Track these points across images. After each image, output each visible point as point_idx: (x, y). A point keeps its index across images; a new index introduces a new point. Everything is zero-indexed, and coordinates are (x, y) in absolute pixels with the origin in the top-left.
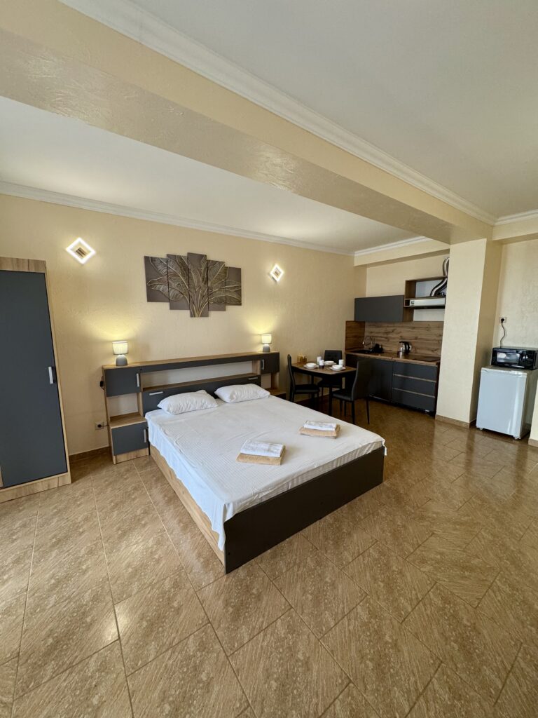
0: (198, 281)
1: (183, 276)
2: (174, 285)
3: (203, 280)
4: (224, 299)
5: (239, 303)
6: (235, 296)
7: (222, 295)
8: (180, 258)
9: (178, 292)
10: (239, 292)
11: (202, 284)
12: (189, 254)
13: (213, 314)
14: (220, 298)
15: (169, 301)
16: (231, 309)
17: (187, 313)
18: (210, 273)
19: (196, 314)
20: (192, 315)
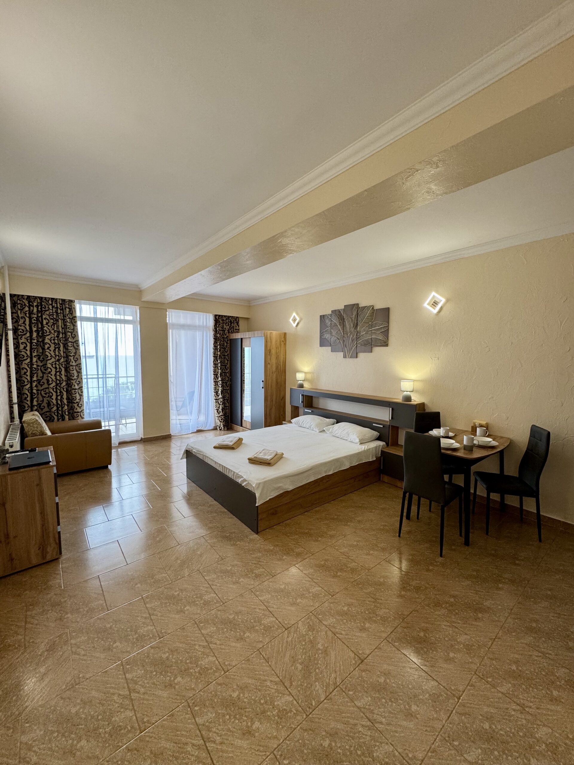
0: (350, 328)
1: (340, 325)
2: (334, 333)
3: (354, 325)
4: (370, 341)
5: (385, 344)
6: (381, 337)
7: (368, 337)
8: (339, 311)
9: (336, 338)
10: (386, 332)
11: (352, 329)
12: (345, 306)
13: (361, 355)
14: (367, 340)
15: (331, 345)
16: (377, 350)
17: (341, 354)
18: (359, 319)
19: (347, 357)
20: (345, 357)
